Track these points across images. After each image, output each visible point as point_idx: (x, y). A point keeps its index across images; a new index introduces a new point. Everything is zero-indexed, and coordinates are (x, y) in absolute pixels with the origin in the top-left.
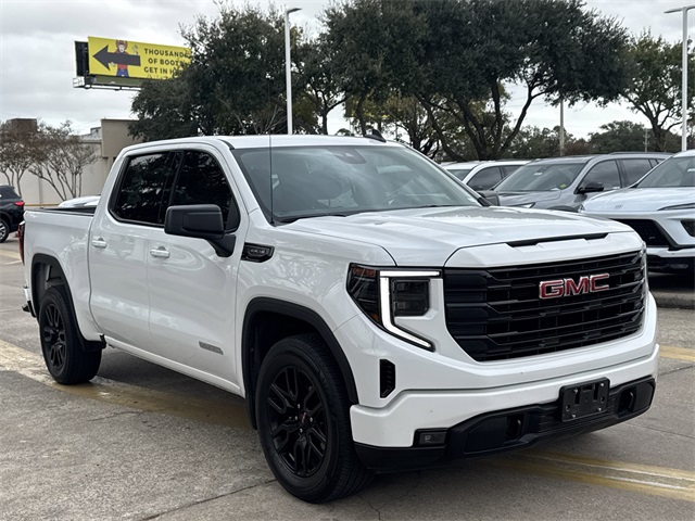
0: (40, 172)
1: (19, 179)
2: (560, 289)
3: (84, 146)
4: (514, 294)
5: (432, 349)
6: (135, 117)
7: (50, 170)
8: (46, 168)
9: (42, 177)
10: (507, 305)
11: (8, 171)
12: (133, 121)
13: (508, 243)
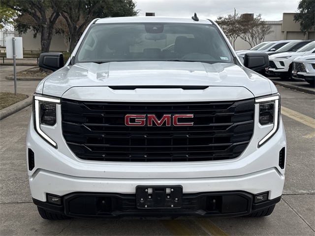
0: (245, 38)
1: (234, 41)
2: (143, 121)
3: (266, 26)
4: (108, 120)
5: (56, 147)
6: (298, 11)
7: (250, 37)
8: (248, 36)
9: (246, 41)
10: (102, 127)
11: (230, 38)
12: (297, 13)
13: (110, 87)
